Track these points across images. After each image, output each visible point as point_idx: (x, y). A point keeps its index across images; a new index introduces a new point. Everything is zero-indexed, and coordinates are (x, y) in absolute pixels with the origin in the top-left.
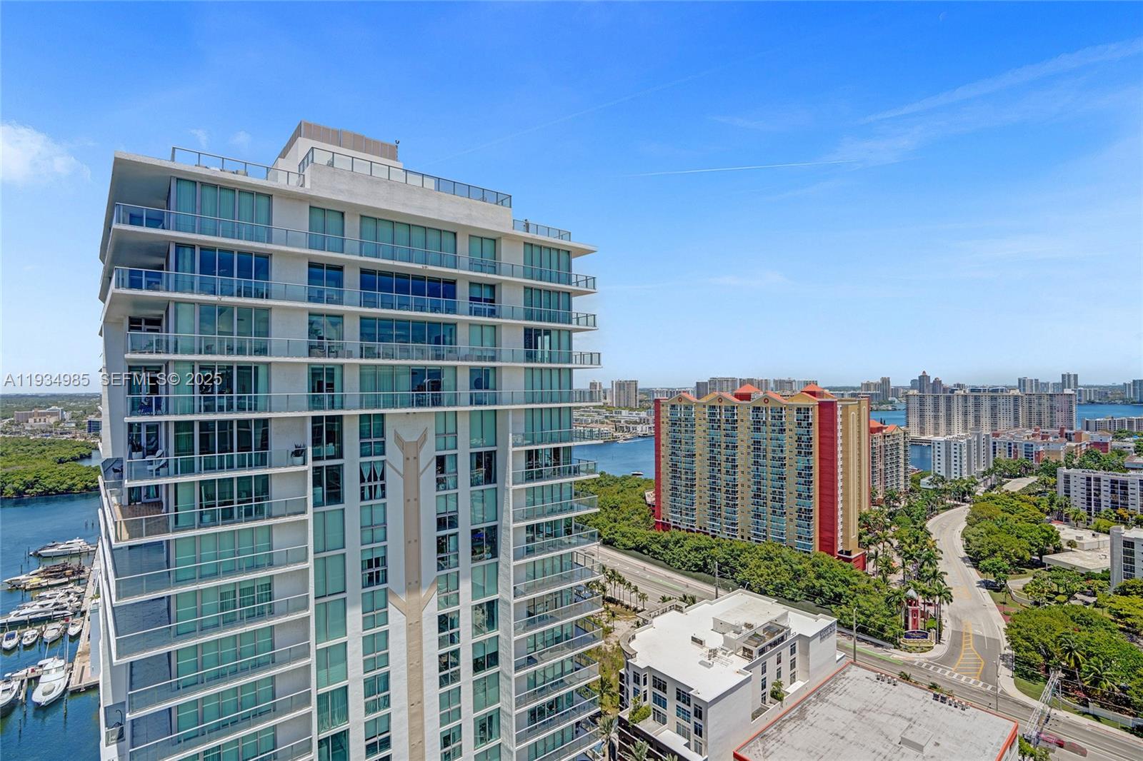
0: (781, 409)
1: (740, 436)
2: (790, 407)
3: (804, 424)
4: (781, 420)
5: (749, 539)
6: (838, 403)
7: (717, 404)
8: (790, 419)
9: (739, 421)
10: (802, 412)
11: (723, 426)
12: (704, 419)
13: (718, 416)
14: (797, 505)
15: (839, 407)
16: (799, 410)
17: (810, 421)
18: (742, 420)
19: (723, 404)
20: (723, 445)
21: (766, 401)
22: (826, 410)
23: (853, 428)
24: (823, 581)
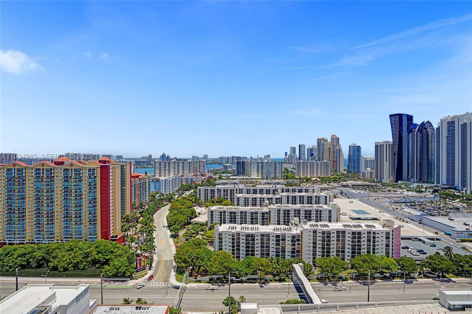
0: (80, 169)
1: (56, 185)
2: (85, 168)
3: (93, 177)
4: (80, 175)
5: (62, 240)
6: (110, 166)
7: (41, 168)
8: (85, 175)
9: (55, 177)
10: (91, 171)
11: (45, 180)
12: (32, 176)
13: (42, 175)
14: (88, 218)
15: (111, 168)
16: (90, 170)
17: (95, 175)
18: (57, 176)
19: (45, 167)
20: (45, 191)
21: (71, 165)
22: (104, 170)
23: (118, 178)
24: (100, 255)
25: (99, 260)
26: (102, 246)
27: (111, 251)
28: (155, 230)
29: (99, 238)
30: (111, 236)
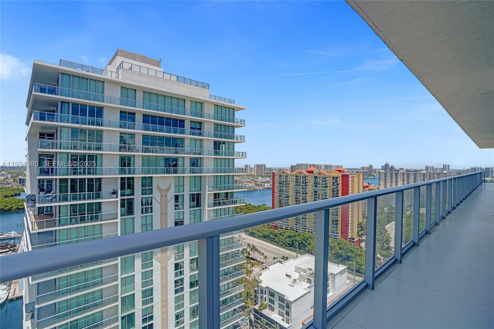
0: (326, 177)
1: (309, 189)
2: (330, 177)
3: (335, 184)
4: (326, 182)
5: (312, 232)
6: (350, 175)
7: (299, 175)
8: (330, 182)
9: (308, 182)
10: (335, 179)
11: (301, 184)
12: (293, 181)
13: (299, 180)
14: (332, 218)
15: (350, 177)
16: (333, 178)
17: (338, 183)
18: (309, 182)
19: (301, 175)
20: (301, 193)
21: (320, 174)
22: (345, 178)
23: (356, 186)
25: (341, 255)
26: (343, 244)
27: (350, 249)
28: (391, 241)
29: (340, 237)
30: (350, 237)
